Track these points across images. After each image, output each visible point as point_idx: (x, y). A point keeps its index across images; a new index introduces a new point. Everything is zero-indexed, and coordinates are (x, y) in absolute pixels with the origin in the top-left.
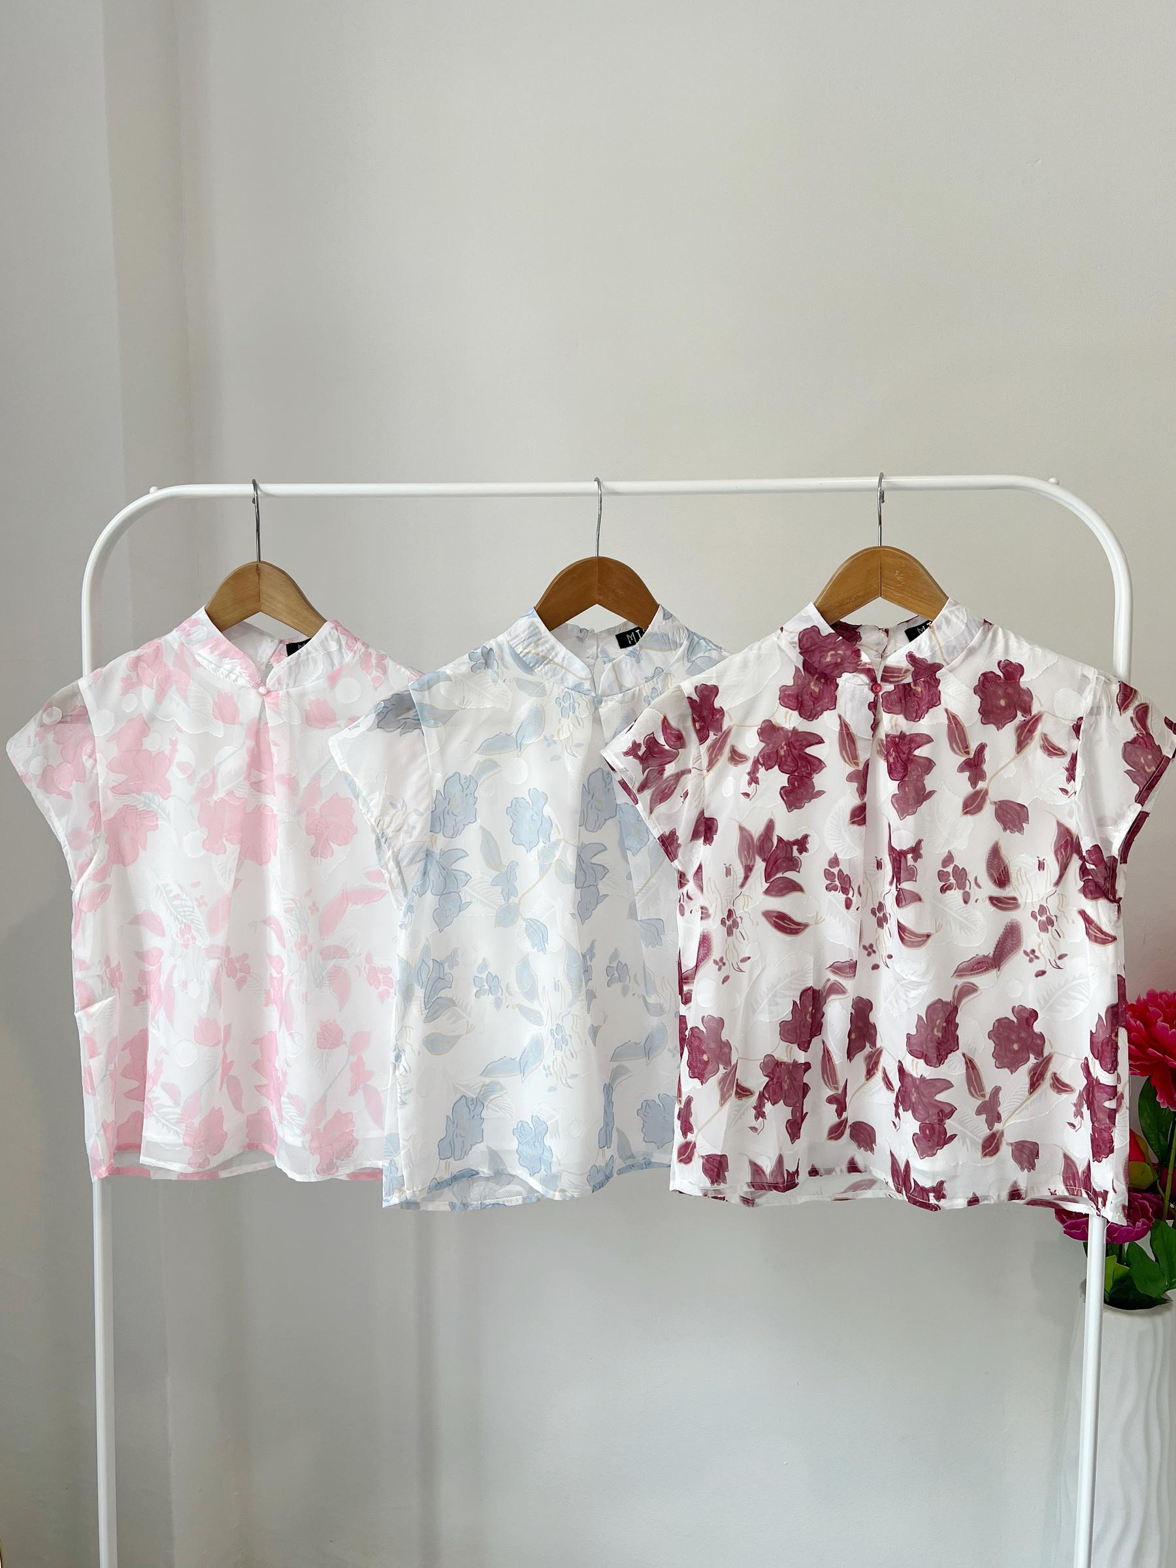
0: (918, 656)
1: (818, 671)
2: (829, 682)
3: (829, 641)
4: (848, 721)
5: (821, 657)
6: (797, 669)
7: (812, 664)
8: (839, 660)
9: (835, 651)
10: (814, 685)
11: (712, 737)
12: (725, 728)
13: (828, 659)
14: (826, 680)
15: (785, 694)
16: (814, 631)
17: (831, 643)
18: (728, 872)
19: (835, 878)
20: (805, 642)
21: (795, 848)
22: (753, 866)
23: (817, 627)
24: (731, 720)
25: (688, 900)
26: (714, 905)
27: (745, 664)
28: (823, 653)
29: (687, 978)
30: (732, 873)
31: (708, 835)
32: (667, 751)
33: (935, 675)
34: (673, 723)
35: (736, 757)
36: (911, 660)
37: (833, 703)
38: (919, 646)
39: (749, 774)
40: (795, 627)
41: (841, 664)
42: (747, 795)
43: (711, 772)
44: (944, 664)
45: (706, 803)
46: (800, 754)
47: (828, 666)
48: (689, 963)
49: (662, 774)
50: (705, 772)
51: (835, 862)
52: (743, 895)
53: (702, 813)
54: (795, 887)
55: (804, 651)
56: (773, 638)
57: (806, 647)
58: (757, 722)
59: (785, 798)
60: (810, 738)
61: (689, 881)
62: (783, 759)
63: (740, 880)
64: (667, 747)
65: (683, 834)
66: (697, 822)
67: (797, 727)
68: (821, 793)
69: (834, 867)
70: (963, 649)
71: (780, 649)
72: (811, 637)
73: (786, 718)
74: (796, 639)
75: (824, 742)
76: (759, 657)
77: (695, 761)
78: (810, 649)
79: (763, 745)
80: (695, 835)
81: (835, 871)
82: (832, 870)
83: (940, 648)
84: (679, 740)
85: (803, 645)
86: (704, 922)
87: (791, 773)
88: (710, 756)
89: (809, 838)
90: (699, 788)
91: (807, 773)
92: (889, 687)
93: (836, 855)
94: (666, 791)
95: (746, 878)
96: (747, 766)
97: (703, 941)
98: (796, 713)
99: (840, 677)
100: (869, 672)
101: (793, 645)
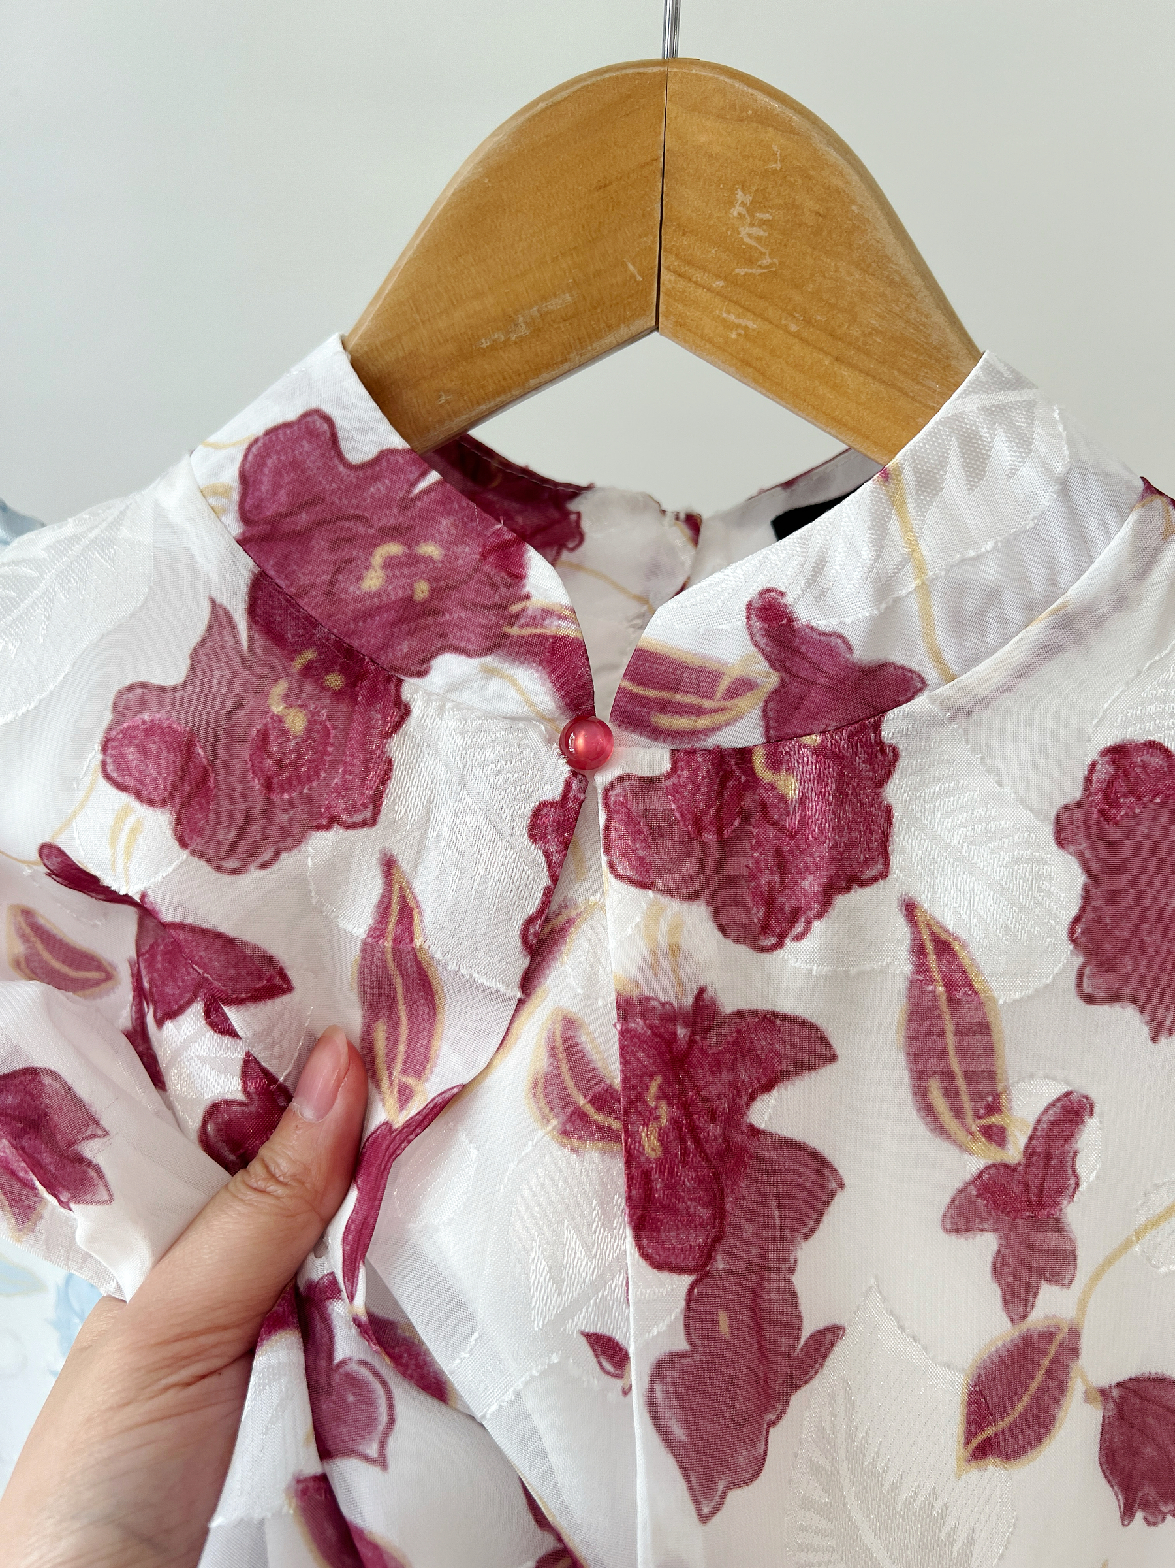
0: (806, 615)
1: (318, 631)
2: (363, 691)
3: (378, 489)
5: (339, 568)
6: (219, 618)
7: (291, 601)
8: (422, 590)
9: (410, 543)
10: (289, 699)
13: (373, 581)
14: (354, 678)
15: (135, 726)
16: (314, 437)
17: (385, 502)
20: (265, 487)
23: (326, 419)
28: (353, 547)
33: (877, 727)
36: (768, 634)
37: (365, 797)
38: (820, 566)
41: (428, 609)
44: (930, 673)
47: (369, 614)
55: (261, 534)
57: (270, 511)
70: (1031, 610)
72: (296, 464)
74: (230, 476)
78: (287, 526)
83: (925, 589)
85: (258, 506)
92: (648, 754)
99: (422, 673)
100: (562, 663)
101: (214, 501)
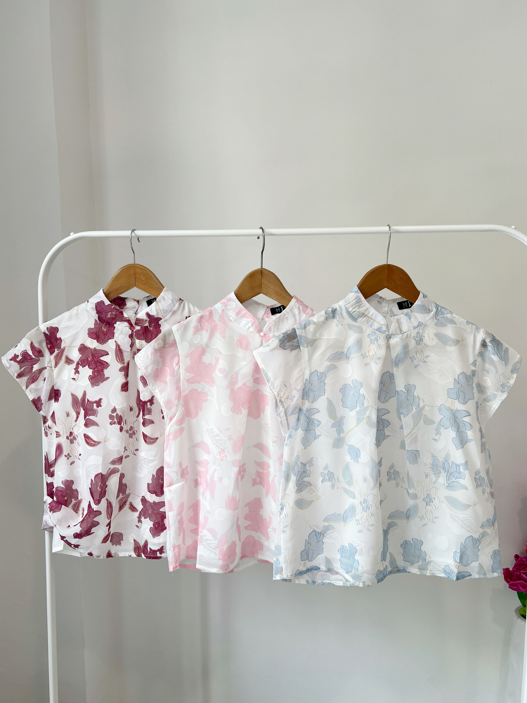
0: (151, 314)
1: (105, 321)
2: (110, 326)
3: (109, 307)
4: (119, 343)
5: (106, 315)
6: (96, 321)
7: (102, 318)
8: (114, 317)
9: (112, 312)
10: (104, 328)
11: (56, 351)
12: (62, 347)
13: (109, 316)
14: (109, 325)
15: (90, 332)
16: (102, 303)
18: (68, 415)
19: (114, 418)
21: (95, 405)
22: (80, 412)
23: (103, 301)
24: (65, 344)
25: (49, 429)
26: (62, 431)
27: (70, 318)
28: (107, 313)
29: (51, 465)
30: (70, 415)
31: (57, 398)
32: (34, 358)
33: (158, 323)
34: (36, 345)
35: (69, 361)
36: (148, 316)
37: (112, 336)
38: (151, 309)
39: (75, 369)
40: (94, 300)
41: (115, 318)
42: (74, 379)
43: (57, 369)
44: (162, 318)
45: (55, 383)
46: (98, 360)
47: (110, 319)
48: (52, 458)
49: (32, 370)
50: (53, 368)
51: (114, 410)
52: (77, 425)
53: (53, 387)
54: (94, 424)
55: (98, 312)
56: (83, 305)
58: (78, 344)
59: (91, 381)
60: (102, 353)
61: (48, 420)
62: (90, 362)
63: (75, 419)
64: (33, 357)
65: (44, 397)
66: (50, 392)
67: (96, 347)
68: (108, 378)
69: (114, 413)
70: (170, 311)
71: (87, 311)
72: (100, 305)
73: (91, 343)
74: (94, 307)
75: (109, 354)
76: (77, 314)
77: (48, 363)
78: (100, 311)
79: (81, 355)
80: (50, 399)
81: (114, 414)
82: (113, 414)
83: (160, 310)
84: (39, 353)
85: (98, 309)
86: (58, 439)
87: (94, 369)
88: (56, 360)
89: (102, 400)
90: (51, 375)
91: (101, 369)
92: (138, 328)
93: (115, 407)
94: (34, 378)
95: (77, 417)
96: (74, 366)
97: (58, 447)
98: (95, 341)
99: (116, 324)
100: (129, 321)
101: (93, 309)
